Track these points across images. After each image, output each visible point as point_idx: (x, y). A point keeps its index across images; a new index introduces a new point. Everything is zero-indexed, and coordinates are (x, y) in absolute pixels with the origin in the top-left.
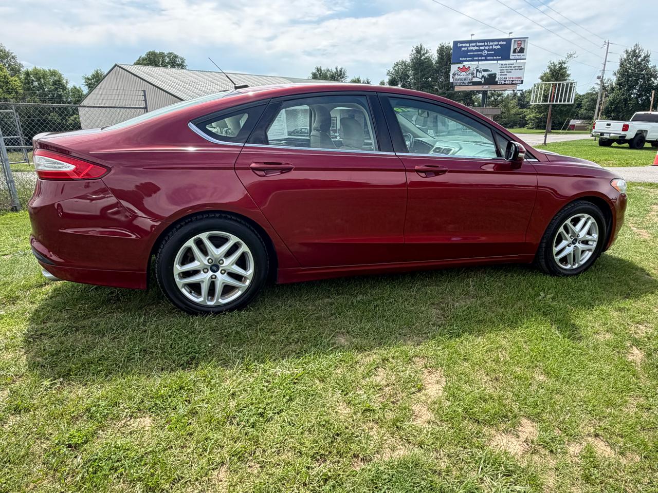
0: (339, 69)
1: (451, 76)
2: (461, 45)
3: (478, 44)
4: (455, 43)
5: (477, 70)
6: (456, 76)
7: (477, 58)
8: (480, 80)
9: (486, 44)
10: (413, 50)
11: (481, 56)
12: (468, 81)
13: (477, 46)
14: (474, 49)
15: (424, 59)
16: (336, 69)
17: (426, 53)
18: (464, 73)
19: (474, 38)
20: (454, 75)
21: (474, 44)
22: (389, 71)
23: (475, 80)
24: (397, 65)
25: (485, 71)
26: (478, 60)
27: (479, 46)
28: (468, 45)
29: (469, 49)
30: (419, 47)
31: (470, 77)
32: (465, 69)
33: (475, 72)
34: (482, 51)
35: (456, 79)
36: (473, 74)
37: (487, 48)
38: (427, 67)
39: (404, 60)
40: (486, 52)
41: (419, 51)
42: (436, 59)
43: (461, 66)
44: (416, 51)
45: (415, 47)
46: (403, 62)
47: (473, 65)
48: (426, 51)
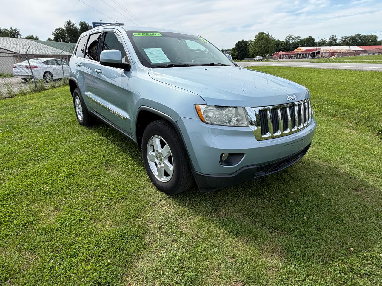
0: (13, 29)
4: (93, 24)
10: (65, 23)
15: (73, 28)
16: (11, 28)
17: (73, 25)
19: (101, 22)
22: (53, 33)
24: (57, 30)
28: (100, 25)
30: (69, 21)
38: (76, 32)
39: (61, 28)
41: (69, 23)
42: (80, 28)
44: (67, 23)
45: (66, 21)
46: (60, 28)
48: (73, 24)
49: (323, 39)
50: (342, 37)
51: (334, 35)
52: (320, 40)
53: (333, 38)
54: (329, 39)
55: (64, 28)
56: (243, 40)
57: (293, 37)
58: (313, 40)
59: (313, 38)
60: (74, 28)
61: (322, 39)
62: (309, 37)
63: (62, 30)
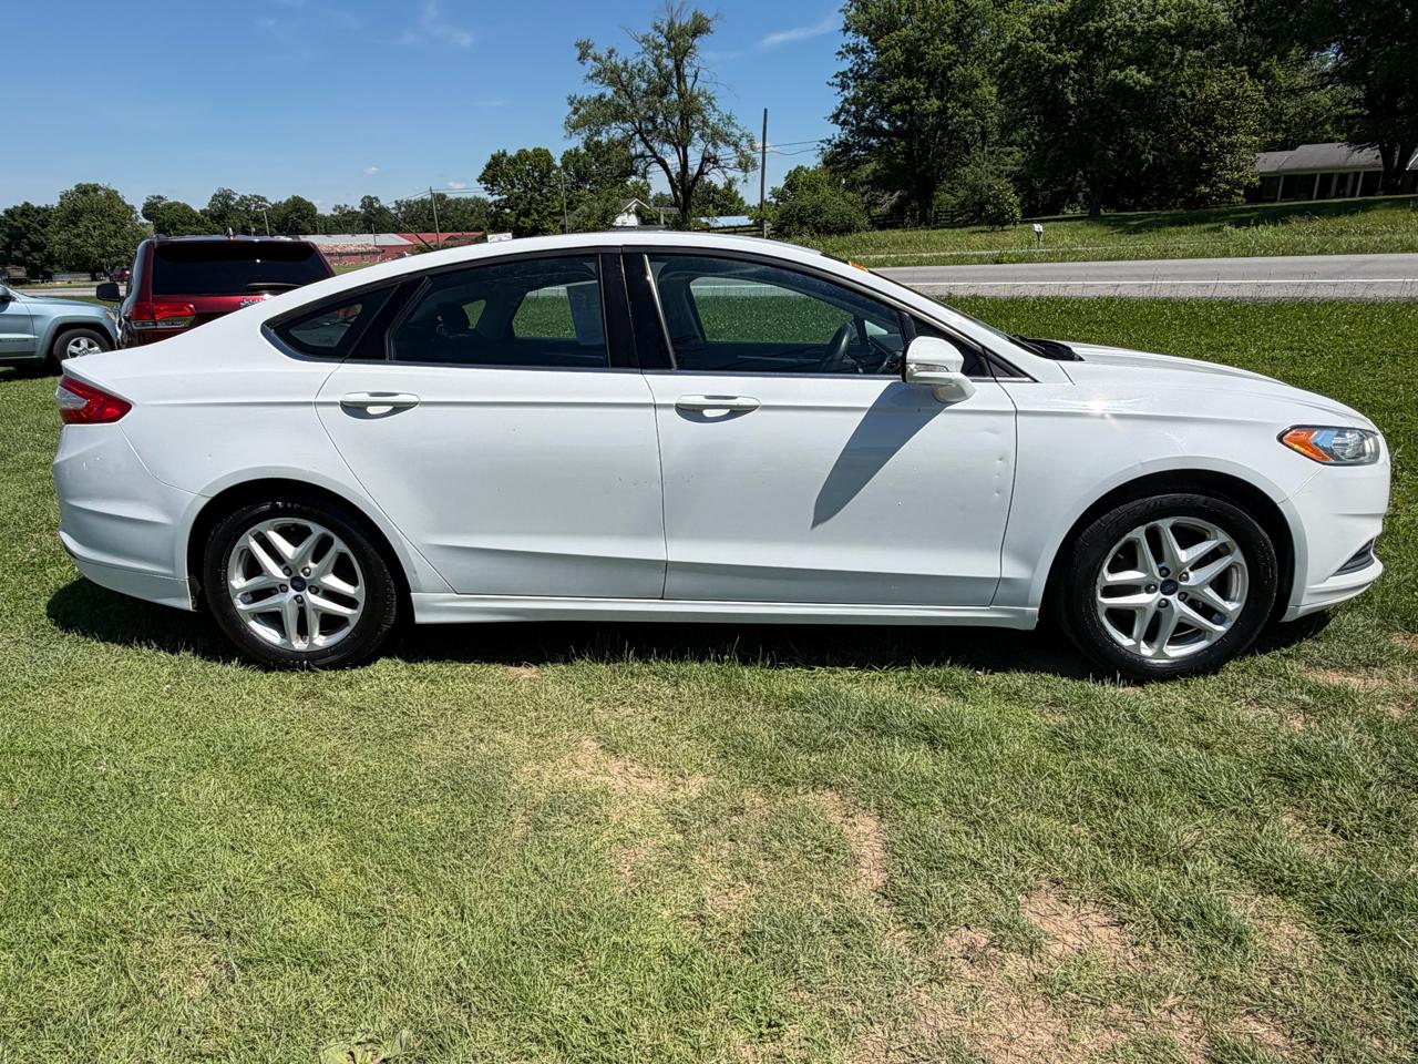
49: (342, 206)
50: (396, 202)
51: (372, 196)
52: (334, 210)
53: (371, 204)
54: (361, 207)
56: (27, 204)
57: (237, 198)
58: (310, 208)
59: (310, 204)
61: (339, 207)
62: (294, 198)
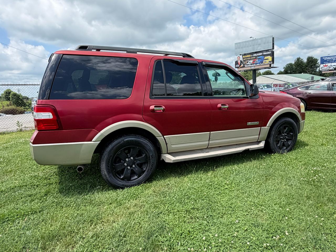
1: (321, 68)
2: (324, 58)
3: (331, 57)
4: (322, 58)
5: (331, 66)
6: (323, 68)
7: (331, 62)
8: (332, 69)
9: (334, 57)
10: (295, 59)
11: (333, 61)
12: (328, 69)
13: (330, 58)
14: (329, 59)
18: (326, 67)
19: (329, 56)
20: (322, 68)
21: (329, 57)
23: (330, 69)
24: (288, 65)
25: (334, 66)
26: (331, 63)
27: (332, 58)
28: (327, 58)
29: (328, 59)
31: (328, 68)
32: (326, 66)
33: (330, 66)
34: (333, 59)
35: (323, 69)
36: (329, 67)
37: (335, 58)
40: (334, 59)
41: (298, 59)
42: (306, 62)
43: (324, 65)
47: (329, 64)
48: (301, 59)
55: (293, 63)
60: (302, 62)
63: (291, 64)
